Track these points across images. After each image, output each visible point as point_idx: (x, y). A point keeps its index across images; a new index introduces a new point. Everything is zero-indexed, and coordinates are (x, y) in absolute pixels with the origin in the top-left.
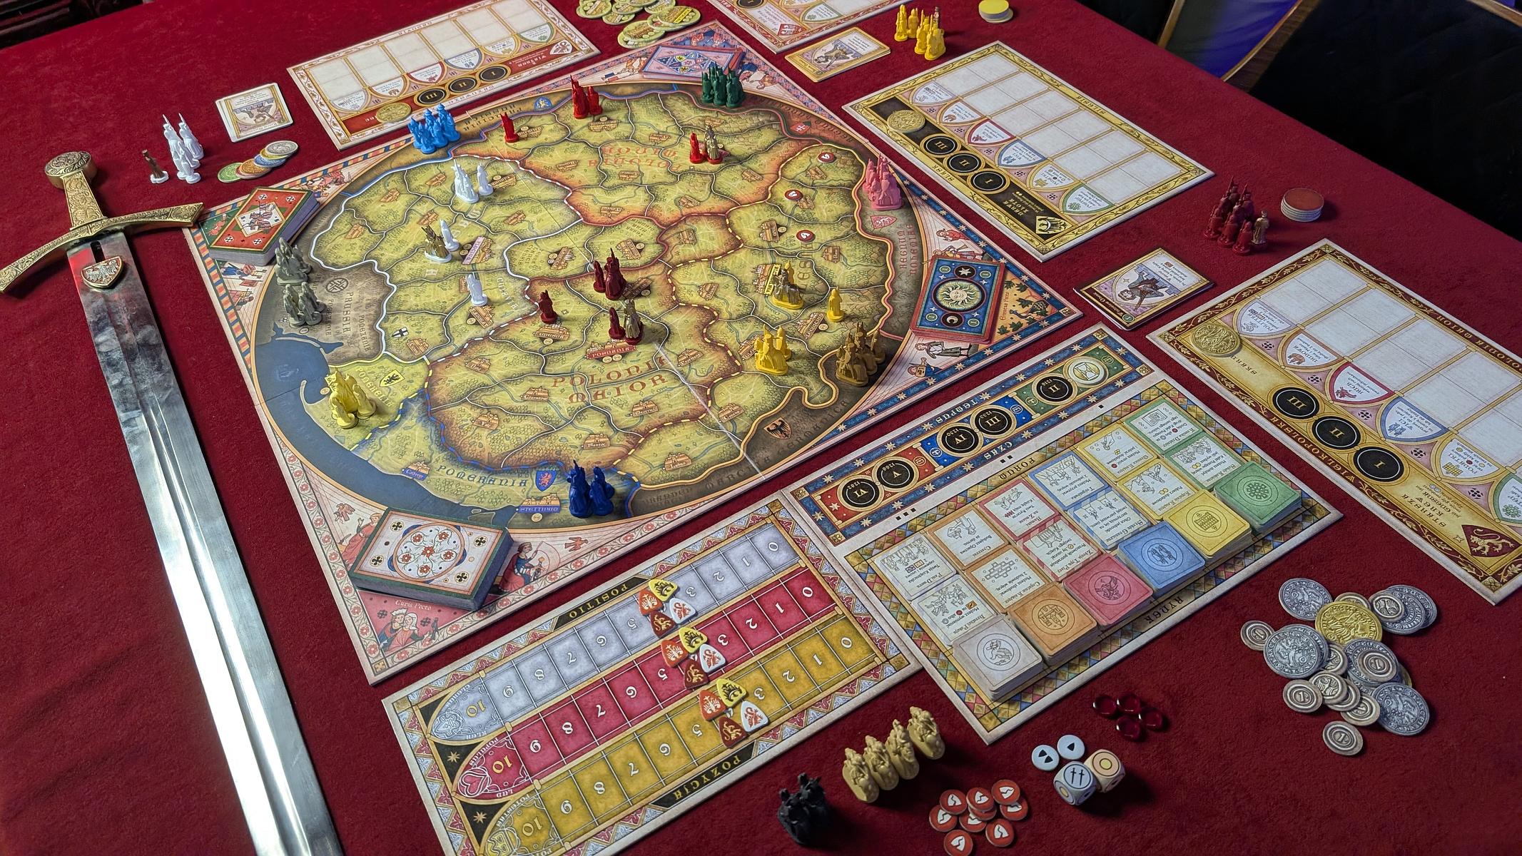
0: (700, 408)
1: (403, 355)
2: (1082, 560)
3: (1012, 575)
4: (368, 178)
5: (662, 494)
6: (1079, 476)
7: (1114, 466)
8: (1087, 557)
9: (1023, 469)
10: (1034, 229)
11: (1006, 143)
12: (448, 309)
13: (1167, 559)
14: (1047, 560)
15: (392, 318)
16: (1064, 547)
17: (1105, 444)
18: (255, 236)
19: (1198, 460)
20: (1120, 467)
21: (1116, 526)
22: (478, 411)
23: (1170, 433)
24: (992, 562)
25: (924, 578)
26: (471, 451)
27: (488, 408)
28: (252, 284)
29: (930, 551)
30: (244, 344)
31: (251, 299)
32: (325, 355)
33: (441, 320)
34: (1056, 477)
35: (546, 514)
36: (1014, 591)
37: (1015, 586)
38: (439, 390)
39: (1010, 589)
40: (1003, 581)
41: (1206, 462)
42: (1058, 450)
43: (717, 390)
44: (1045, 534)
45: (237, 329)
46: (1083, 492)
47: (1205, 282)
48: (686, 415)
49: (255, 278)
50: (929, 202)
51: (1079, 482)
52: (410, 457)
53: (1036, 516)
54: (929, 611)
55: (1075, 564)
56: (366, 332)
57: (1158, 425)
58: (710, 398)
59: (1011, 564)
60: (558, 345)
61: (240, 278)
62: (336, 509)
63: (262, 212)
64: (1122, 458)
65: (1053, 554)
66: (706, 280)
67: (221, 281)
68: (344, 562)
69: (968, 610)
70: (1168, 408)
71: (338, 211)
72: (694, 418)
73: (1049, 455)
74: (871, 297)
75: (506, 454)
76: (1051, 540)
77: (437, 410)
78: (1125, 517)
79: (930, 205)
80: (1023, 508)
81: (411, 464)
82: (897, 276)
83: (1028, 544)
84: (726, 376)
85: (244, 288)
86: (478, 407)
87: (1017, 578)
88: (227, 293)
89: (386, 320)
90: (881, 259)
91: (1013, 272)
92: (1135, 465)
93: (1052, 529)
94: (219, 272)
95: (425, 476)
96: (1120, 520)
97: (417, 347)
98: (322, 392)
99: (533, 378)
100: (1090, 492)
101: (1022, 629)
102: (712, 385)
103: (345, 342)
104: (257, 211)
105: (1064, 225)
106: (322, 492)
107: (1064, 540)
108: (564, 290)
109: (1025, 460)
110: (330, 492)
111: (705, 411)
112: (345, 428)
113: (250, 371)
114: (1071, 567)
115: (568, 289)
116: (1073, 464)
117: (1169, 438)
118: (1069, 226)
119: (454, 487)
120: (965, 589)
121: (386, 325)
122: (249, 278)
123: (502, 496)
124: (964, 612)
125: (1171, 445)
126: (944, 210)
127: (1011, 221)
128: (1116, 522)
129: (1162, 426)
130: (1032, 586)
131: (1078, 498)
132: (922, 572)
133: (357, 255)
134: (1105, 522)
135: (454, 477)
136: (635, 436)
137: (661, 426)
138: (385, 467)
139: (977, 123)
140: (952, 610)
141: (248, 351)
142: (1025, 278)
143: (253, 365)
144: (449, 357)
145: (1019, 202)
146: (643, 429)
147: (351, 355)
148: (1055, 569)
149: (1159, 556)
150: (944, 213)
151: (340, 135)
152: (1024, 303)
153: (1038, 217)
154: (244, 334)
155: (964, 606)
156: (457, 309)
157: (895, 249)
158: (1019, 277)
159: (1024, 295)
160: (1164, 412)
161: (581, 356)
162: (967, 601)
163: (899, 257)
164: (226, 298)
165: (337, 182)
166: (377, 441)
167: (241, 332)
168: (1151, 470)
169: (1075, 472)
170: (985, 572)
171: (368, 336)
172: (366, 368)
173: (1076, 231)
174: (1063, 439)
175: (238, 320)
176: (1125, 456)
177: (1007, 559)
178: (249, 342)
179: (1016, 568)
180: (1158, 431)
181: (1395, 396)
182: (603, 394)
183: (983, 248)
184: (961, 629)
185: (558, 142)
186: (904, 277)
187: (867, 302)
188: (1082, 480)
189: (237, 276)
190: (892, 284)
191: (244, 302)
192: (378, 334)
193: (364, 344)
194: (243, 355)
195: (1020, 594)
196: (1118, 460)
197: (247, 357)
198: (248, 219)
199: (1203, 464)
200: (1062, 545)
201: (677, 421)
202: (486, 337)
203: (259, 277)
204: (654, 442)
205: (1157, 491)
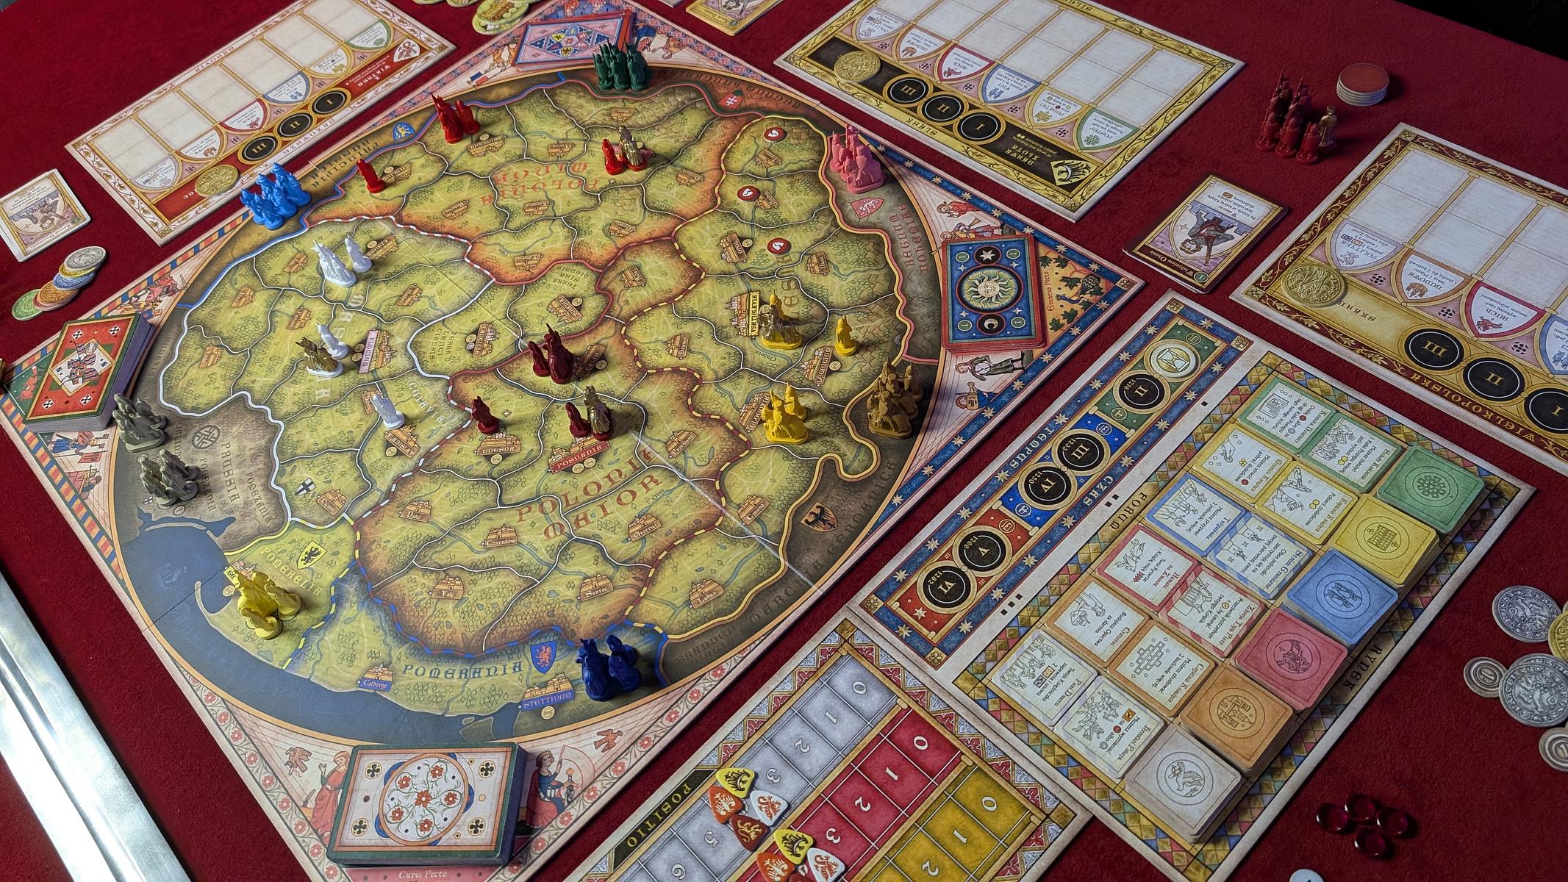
0: (713, 510)
1: (316, 517)
2: (1244, 621)
3: (1167, 660)
4: (207, 278)
5: (699, 642)
6: (1207, 505)
7: (1245, 482)
8: (1248, 616)
9: (1136, 510)
10: (1053, 181)
11: (986, 72)
12: (358, 440)
13: (1351, 601)
14: (1202, 630)
15: (289, 469)
16: (1218, 607)
17: (1224, 454)
18: (80, 392)
19: (1343, 453)
20: (1252, 482)
21: (1271, 565)
22: (433, 576)
23: (1298, 423)
24: (1137, 649)
25: (1061, 691)
26: (439, 635)
27: (445, 570)
28: (94, 457)
29: (1057, 651)
30: (105, 546)
31: (98, 480)
32: (216, 540)
33: (353, 458)
34: (1179, 513)
35: (558, 706)
36: (1175, 684)
37: (1174, 676)
38: (375, 558)
39: (1170, 682)
40: (1156, 673)
41: (1353, 454)
42: (1171, 474)
43: (727, 481)
44: (1190, 595)
45: (91, 526)
46: (1218, 526)
47: (1278, 209)
48: (698, 525)
49: (96, 449)
50: (916, 169)
51: (1209, 514)
52: (363, 662)
53: (1171, 572)
54: (1080, 735)
55: (1238, 629)
56: (261, 495)
57: (1280, 416)
58: (722, 493)
59: (1160, 646)
60: (511, 461)
61: (77, 453)
62: (286, 758)
63: (82, 356)
64: (1251, 470)
65: (1208, 620)
66: (672, 331)
67: (53, 462)
68: (316, 832)
69: (1127, 724)
70: (1286, 389)
71: (181, 331)
72: (710, 527)
73: (1162, 484)
74: (882, 313)
75: (485, 630)
76: (1199, 601)
77: (380, 588)
78: (1279, 550)
79: (918, 174)
80: (1153, 565)
81: (367, 671)
82: (906, 278)
83: (1172, 613)
84: (734, 459)
85: (86, 466)
86: (432, 572)
87: (1174, 664)
88: (66, 478)
89: (282, 473)
90: (880, 258)
91: (1046, 244)
92: (1270, 476)
93: (1196, 586)
94: (46, 449)
95: (389, 684)
96: (1274, 555)
97: (331, 503)
98: (226, 593)
99: (491, 515)
100: (1226, 525)
101: (1204, 738)
102: (719, 475)
103: (236, 515)
104: (75, 356)
105: (1087, 168)
106: (261, 736)
107: (1215, 597)
108: (497, 383)
109: (1135, 497)
110: (272, 734)
111: (721, 514)
112: (269, 639)
113: (122, 583)
114: (1234, 634)
115: (502, 380)
116: (1195, 491)
117: (1300, 430)
118: (1093, 168)
119: (430, 692)
120: (1115, 695)
121: (284, 480)
122: (89, 450)
123: (495, 692)
124: (1123, 727)
125: (1304, 439)
126: (938, 176)
127: (1021, 175)
128: (1270, 560)
129: (1285, 415)
130: (1195, 671)
131: (1215, 536)
132: (1055, 682)
133: (221, 389)
134: (1257, 562)
135: (426, 678)
136: (641, 568)
137: (671, 547)
138: (334, 682)
139: (942, 52)
140: (1108, 727)
141: (113, 555)
142: (1061, 248)
143: (124, 574)
144: (376, 508)
145: (1025, 148)
146: (649, 556)
147: (249, 531)
148: (1215, 641)
149: (1340, 598)
150: (938, 180)
151: (156, 224)
152: (1070, 282)
153: (1053, 164)
154: (102, 532)
155: (1120, 719)
156: (369, 439)
157: (893, 241)
158: (1054, 248)
159: (1068, 271)
160: (1282, 395)
161: (543, 472)
162: (1122, 711)
163: (901, 252)
164: (66, 486)
165: (170, 291)
166: (314, 647)
167: (96, 530)
168: (1291, 478)
169: (1200, 501)
170: (1132, 664)
171: (263, 500)
172: (274, 546)
173: (1103, 173)
174: (1172, 458)
175: (89, 513)
176: (1254, 466)
177: (1154, 640)
178: (110, 541)
179: (1168, 651)
180: (1283, 424)
181: (1546, 316)
182: (585, 518)
183: (999, 218)
184: (1126, 751)
185: (436, 181)
186: (914, 278)
187: (879, 321)
188: (1213, 510)
189: (72, 451)
190: (903, 290)
191: (91, 487)
192: (276, 495)
193: (262, 513)
194: (108, 561)
195: (1184, 685)
196: (1247, 473)
197: (114, 564)
198: (66, 371)
199: (1350, 458)
200: (1214, 605)
201: (689, 536)
202: (416, 470)
203: (101, 446)
204: (668, 571)
205: (1306, 506)
